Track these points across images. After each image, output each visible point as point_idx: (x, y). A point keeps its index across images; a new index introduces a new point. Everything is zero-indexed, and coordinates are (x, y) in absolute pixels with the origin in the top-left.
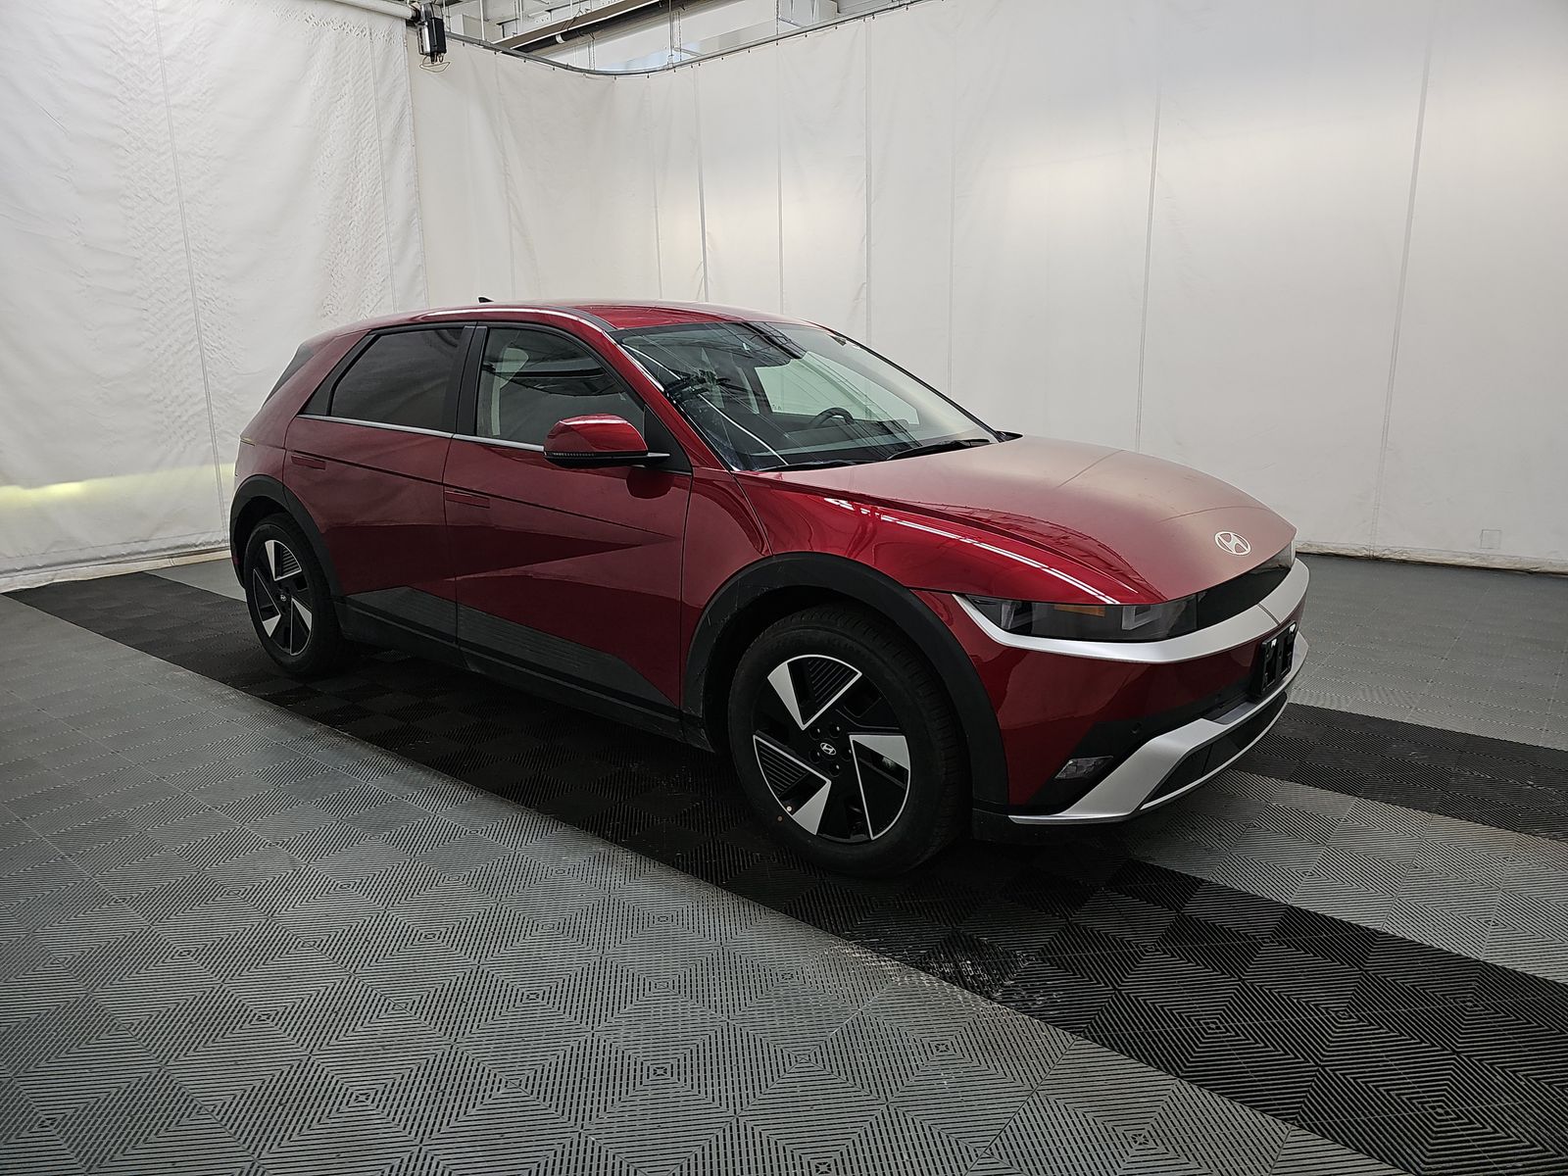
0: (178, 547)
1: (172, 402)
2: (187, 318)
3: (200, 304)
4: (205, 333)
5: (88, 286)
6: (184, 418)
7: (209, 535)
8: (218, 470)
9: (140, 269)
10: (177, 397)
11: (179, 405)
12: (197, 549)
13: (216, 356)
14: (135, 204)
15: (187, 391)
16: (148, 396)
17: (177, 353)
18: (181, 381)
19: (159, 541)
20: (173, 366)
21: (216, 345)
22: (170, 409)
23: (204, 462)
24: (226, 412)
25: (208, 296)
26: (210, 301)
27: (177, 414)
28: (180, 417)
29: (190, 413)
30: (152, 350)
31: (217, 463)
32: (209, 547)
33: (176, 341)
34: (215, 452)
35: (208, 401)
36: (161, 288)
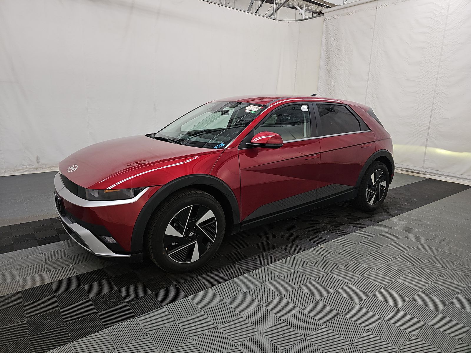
0: (407, 168)
1: (417, 125)
2: (431, 99)
3: (436, 95)
4: (435, 104)
5: (404, 91)
6: (420, 131)
7: (417, 168)
8: (426, 148)
9: (420, 85)
10: (419, 124)
11: (419, 127)
12: (412, 171)
13: (436, 112)
14: (424, 65)
15: (423, 122)
16: (410, 123)
17: (423, 110)
18: (422, 119)
19: (402, 165)
20: (421, 114)
21: (437, 108)
22: (416, 127)
23: (422, 145)
24: (434, 130)
25: (439, 92)
26: (440, 94)
27: (418, 129)
28: (418, 130)
29: (422, 129)
30: (416, 109)
31: (426, 146)
32: (416, 172)
33: (424, 107)
34: (427, 143)
35: (429, 126)
36: (425, 90)
